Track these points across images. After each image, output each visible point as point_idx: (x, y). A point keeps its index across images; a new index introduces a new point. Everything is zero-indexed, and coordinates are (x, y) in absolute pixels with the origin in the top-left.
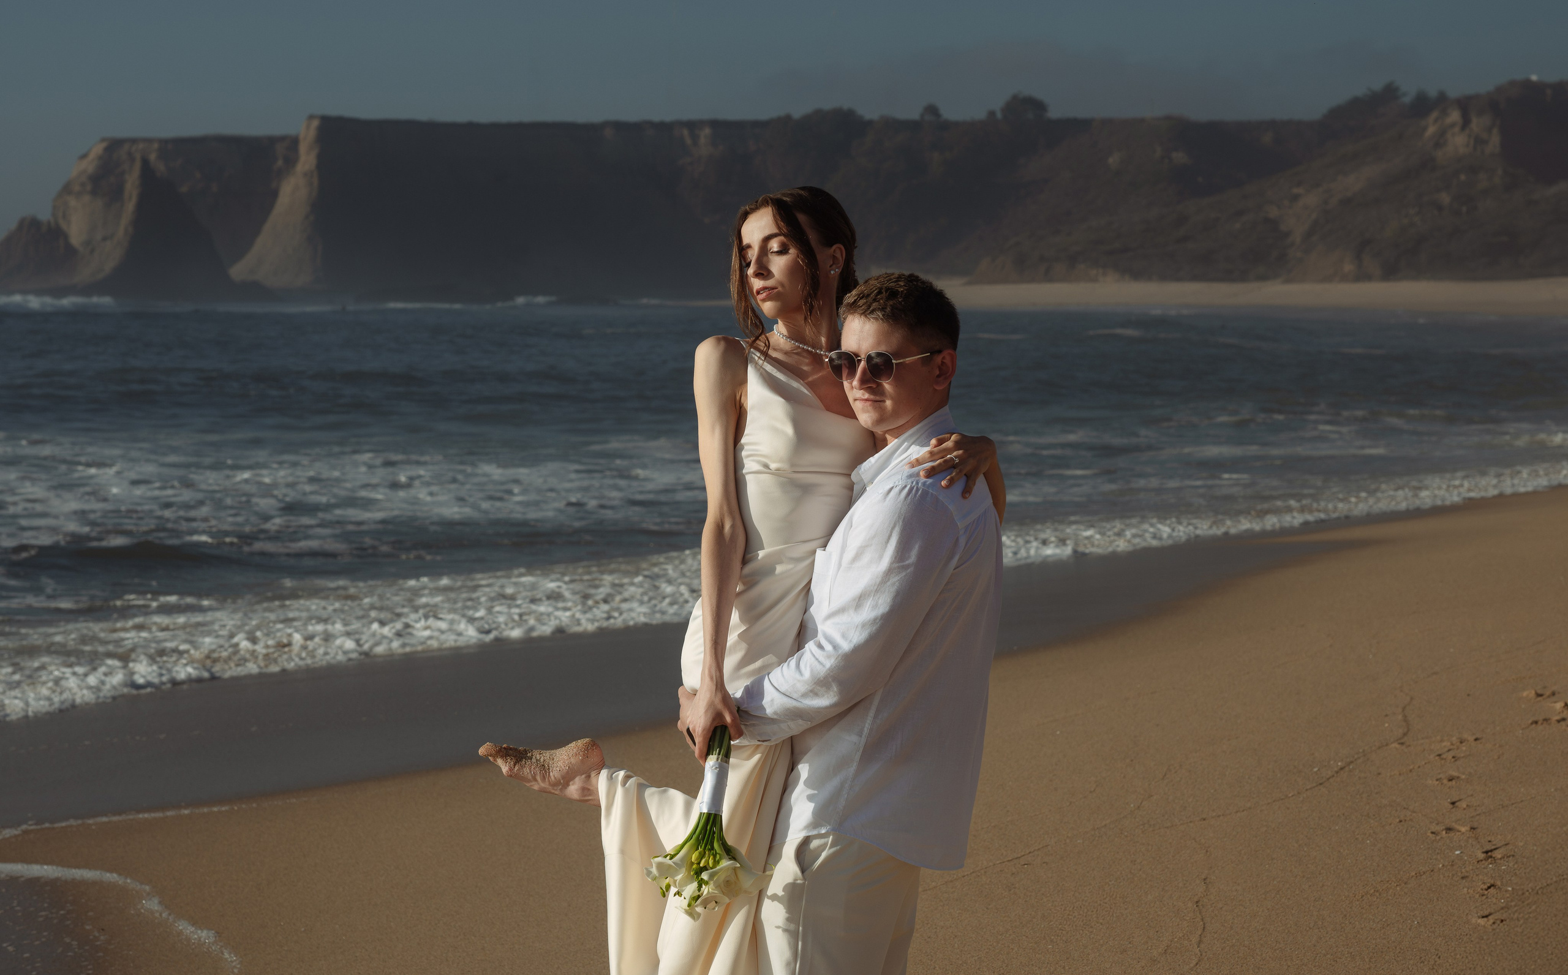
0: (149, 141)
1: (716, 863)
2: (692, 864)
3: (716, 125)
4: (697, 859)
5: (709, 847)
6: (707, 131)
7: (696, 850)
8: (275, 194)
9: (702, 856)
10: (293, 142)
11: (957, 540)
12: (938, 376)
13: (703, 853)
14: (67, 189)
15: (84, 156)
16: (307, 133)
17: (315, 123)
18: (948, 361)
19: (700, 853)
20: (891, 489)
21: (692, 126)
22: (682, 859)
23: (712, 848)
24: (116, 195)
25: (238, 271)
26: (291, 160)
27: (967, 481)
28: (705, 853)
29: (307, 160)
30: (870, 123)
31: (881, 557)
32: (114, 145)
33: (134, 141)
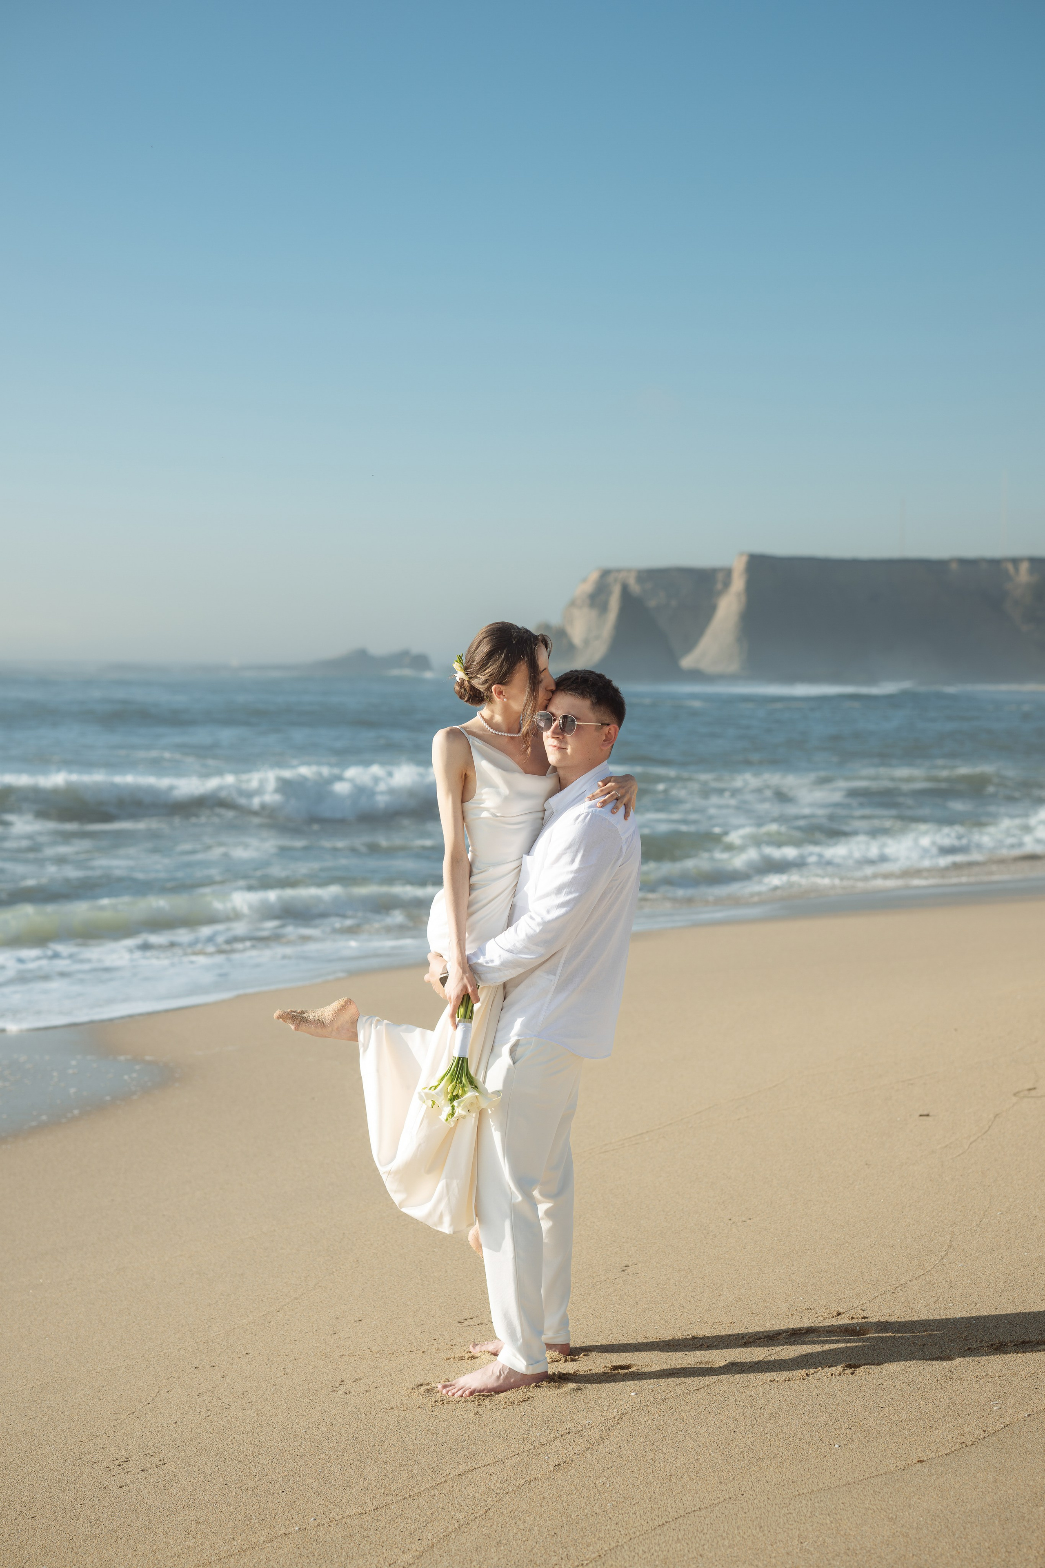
0: (629, 570)
1: (464, 1092)
2: (448, 1093)
4: (451, 1090)
5: (459, 1080)
6: (1026, 565)
7: (451, 1083)
8: (713, 608)
9: (455, 1088)
10: (728, 573)
11: (621, 848)
12: (604, 741)
13: (455, 1086)
14: (573, 604)
15: (584, 580)
16: (738, 566)
17: (744, 559)
18: (612, 732)
19: (453, 1086)
20: (579, 816)
21: (1016, 561)
22: (441, 1090)
23: (461, 1082)
24: (603, 608)
25: (687, 662)
26: (727, 584)
27: (626, 809)
28: (456, 1085)
29: (738, 583)
31: (573, 861)
32: (605, 573)
33: (619, 571)
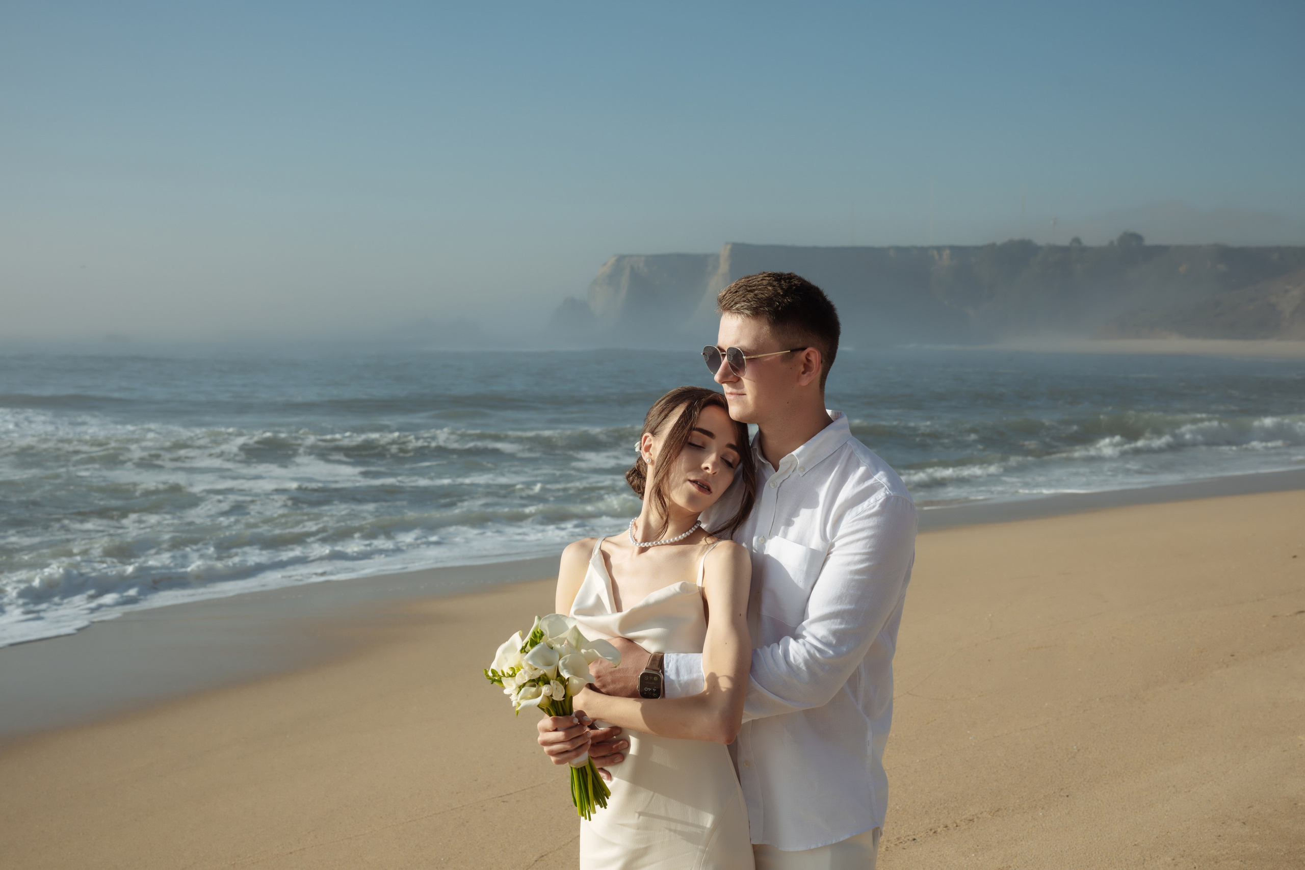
3: (953, 248)
6: (947, 252)
8: (705, 286)
10: (717, 257)
15: (604, 264)
16: (724, 252)
17: (729, 247)
21: (939, 249)
24: (617, 286)
26: (714, 269)
29: (724, 267)
30: (1040, 248)
32: (621, 258)
33: (631, 256)
